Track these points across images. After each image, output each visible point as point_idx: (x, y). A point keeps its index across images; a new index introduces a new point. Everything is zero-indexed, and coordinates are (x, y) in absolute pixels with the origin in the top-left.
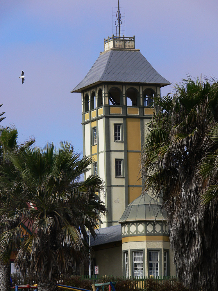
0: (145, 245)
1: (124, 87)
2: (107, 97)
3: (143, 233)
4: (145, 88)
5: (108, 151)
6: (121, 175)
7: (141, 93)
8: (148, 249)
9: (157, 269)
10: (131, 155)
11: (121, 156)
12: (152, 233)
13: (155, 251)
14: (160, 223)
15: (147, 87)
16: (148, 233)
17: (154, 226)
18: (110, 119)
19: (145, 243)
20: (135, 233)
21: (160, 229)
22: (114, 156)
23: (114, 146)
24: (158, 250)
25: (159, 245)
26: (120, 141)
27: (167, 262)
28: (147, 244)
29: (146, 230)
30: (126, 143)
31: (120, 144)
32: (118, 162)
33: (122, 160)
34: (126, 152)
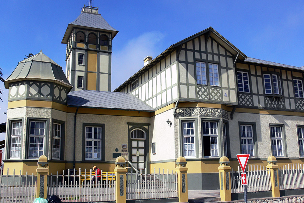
0: (25, 112)
1: (87, 31)
2: (75, 36)
3: (24, 96)
4: (101, 34)
5: (74, 71)
6: (82, 87)
7: (99, 36)
8: (28, 118)
9: (42, 146)
10: (89, 74)
11: (83, 74)
12: (37, 96)
13: (40, 122)
14: (49, 85)
15: (103, 33)
16: (30, 95)
17: (40, 87)
18: (76, 50)
19: (25, 110)
20: (16, 97)
21: (49, 92)
22: (78, 74)
23: (78, 67)
24: (44, 120)
25: (46, 113)
26: (83, 64)
27: (61, 138)
28: (27, 111)
29: (28, 92)
30: (86, 66)
31: (83, 67)
32: (80, 78)
33: (83, 77)
34: (87, 72)
